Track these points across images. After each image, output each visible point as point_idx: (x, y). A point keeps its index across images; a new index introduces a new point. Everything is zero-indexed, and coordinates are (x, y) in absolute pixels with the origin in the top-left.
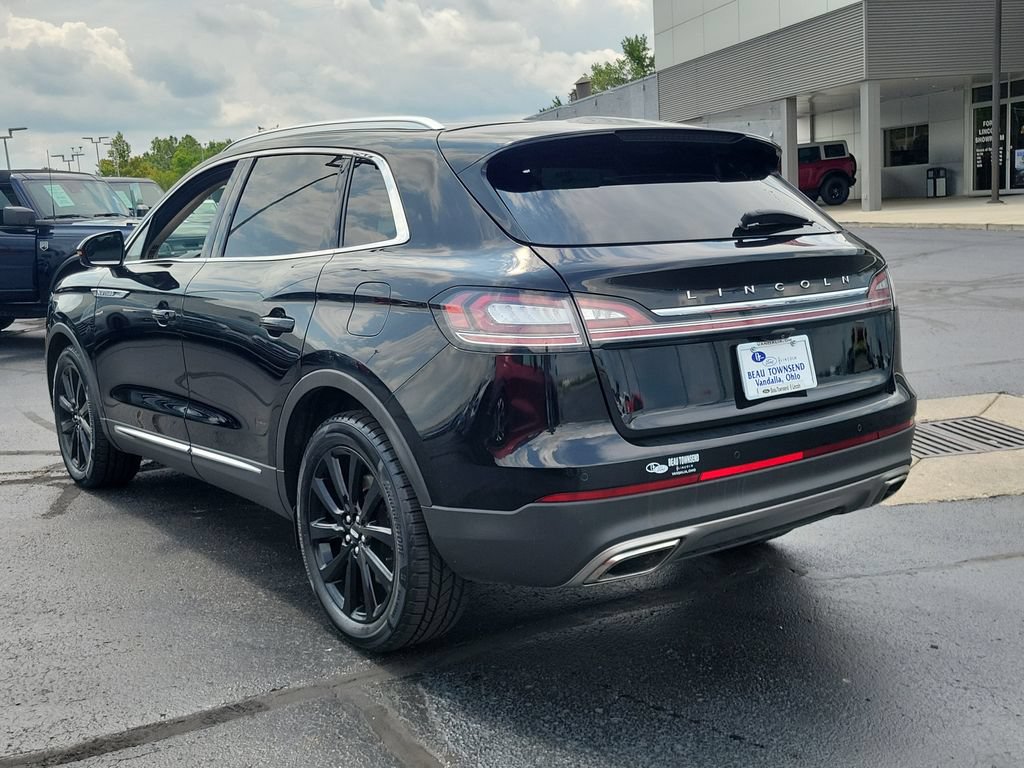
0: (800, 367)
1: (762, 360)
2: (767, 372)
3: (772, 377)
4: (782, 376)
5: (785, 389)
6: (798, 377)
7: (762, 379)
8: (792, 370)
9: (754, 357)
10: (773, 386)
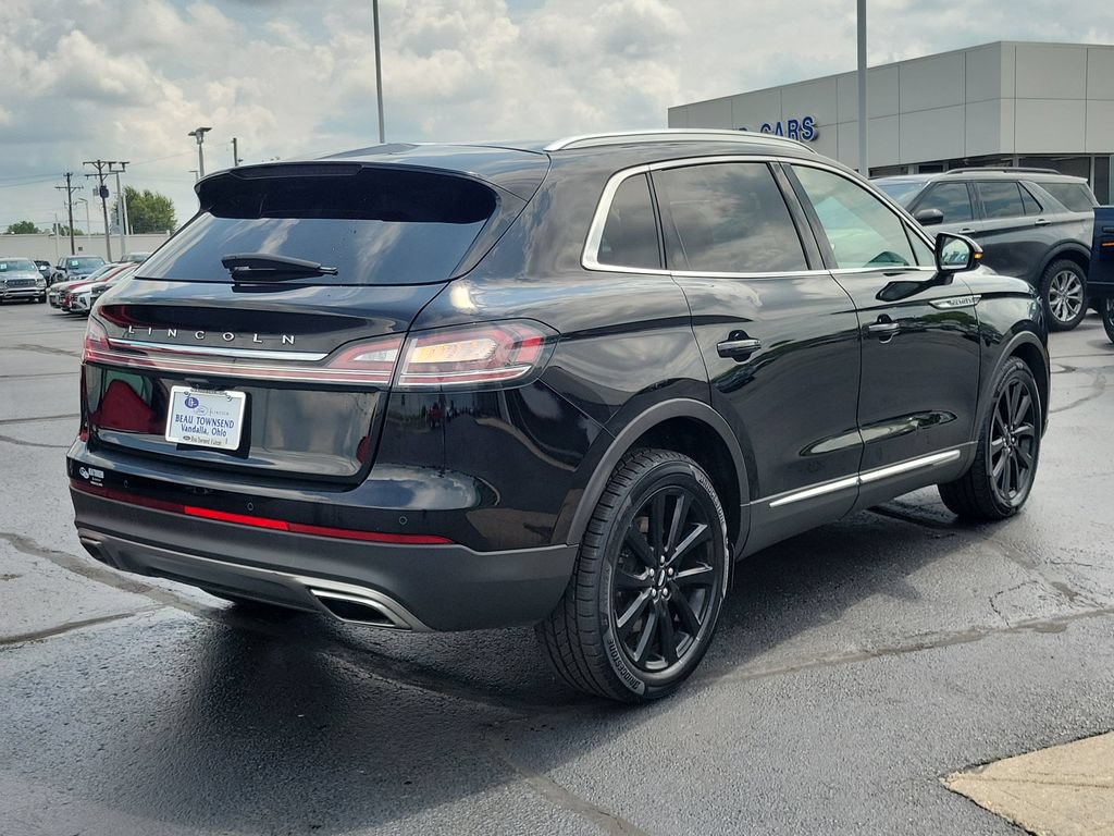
0: (230, 424)
1: (194, 407)
2: (195, 420)
3: (198, 426)
4: (209, 428)
5: (205, 441)
6: (224, 434)
7: (188, 425)
8: (220, 425)
9: (186, 403)
10: (196, 435)
